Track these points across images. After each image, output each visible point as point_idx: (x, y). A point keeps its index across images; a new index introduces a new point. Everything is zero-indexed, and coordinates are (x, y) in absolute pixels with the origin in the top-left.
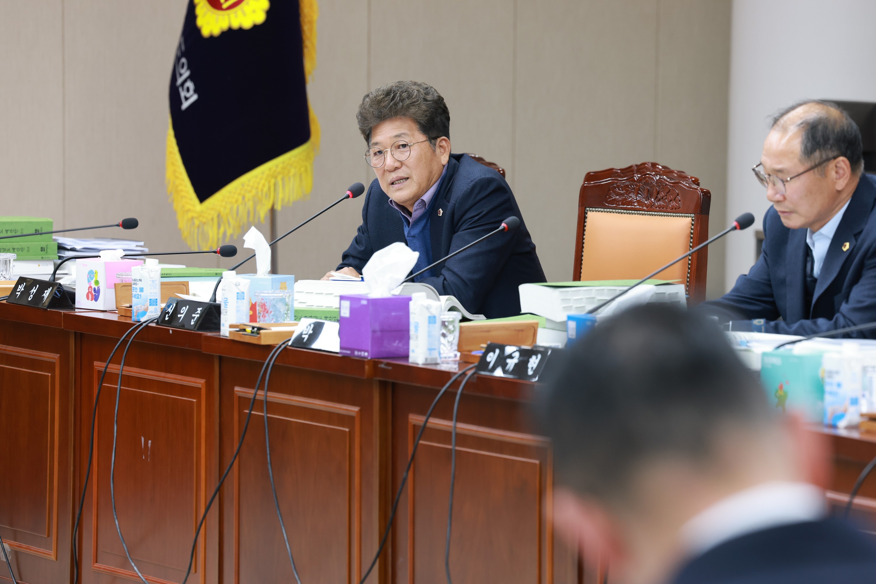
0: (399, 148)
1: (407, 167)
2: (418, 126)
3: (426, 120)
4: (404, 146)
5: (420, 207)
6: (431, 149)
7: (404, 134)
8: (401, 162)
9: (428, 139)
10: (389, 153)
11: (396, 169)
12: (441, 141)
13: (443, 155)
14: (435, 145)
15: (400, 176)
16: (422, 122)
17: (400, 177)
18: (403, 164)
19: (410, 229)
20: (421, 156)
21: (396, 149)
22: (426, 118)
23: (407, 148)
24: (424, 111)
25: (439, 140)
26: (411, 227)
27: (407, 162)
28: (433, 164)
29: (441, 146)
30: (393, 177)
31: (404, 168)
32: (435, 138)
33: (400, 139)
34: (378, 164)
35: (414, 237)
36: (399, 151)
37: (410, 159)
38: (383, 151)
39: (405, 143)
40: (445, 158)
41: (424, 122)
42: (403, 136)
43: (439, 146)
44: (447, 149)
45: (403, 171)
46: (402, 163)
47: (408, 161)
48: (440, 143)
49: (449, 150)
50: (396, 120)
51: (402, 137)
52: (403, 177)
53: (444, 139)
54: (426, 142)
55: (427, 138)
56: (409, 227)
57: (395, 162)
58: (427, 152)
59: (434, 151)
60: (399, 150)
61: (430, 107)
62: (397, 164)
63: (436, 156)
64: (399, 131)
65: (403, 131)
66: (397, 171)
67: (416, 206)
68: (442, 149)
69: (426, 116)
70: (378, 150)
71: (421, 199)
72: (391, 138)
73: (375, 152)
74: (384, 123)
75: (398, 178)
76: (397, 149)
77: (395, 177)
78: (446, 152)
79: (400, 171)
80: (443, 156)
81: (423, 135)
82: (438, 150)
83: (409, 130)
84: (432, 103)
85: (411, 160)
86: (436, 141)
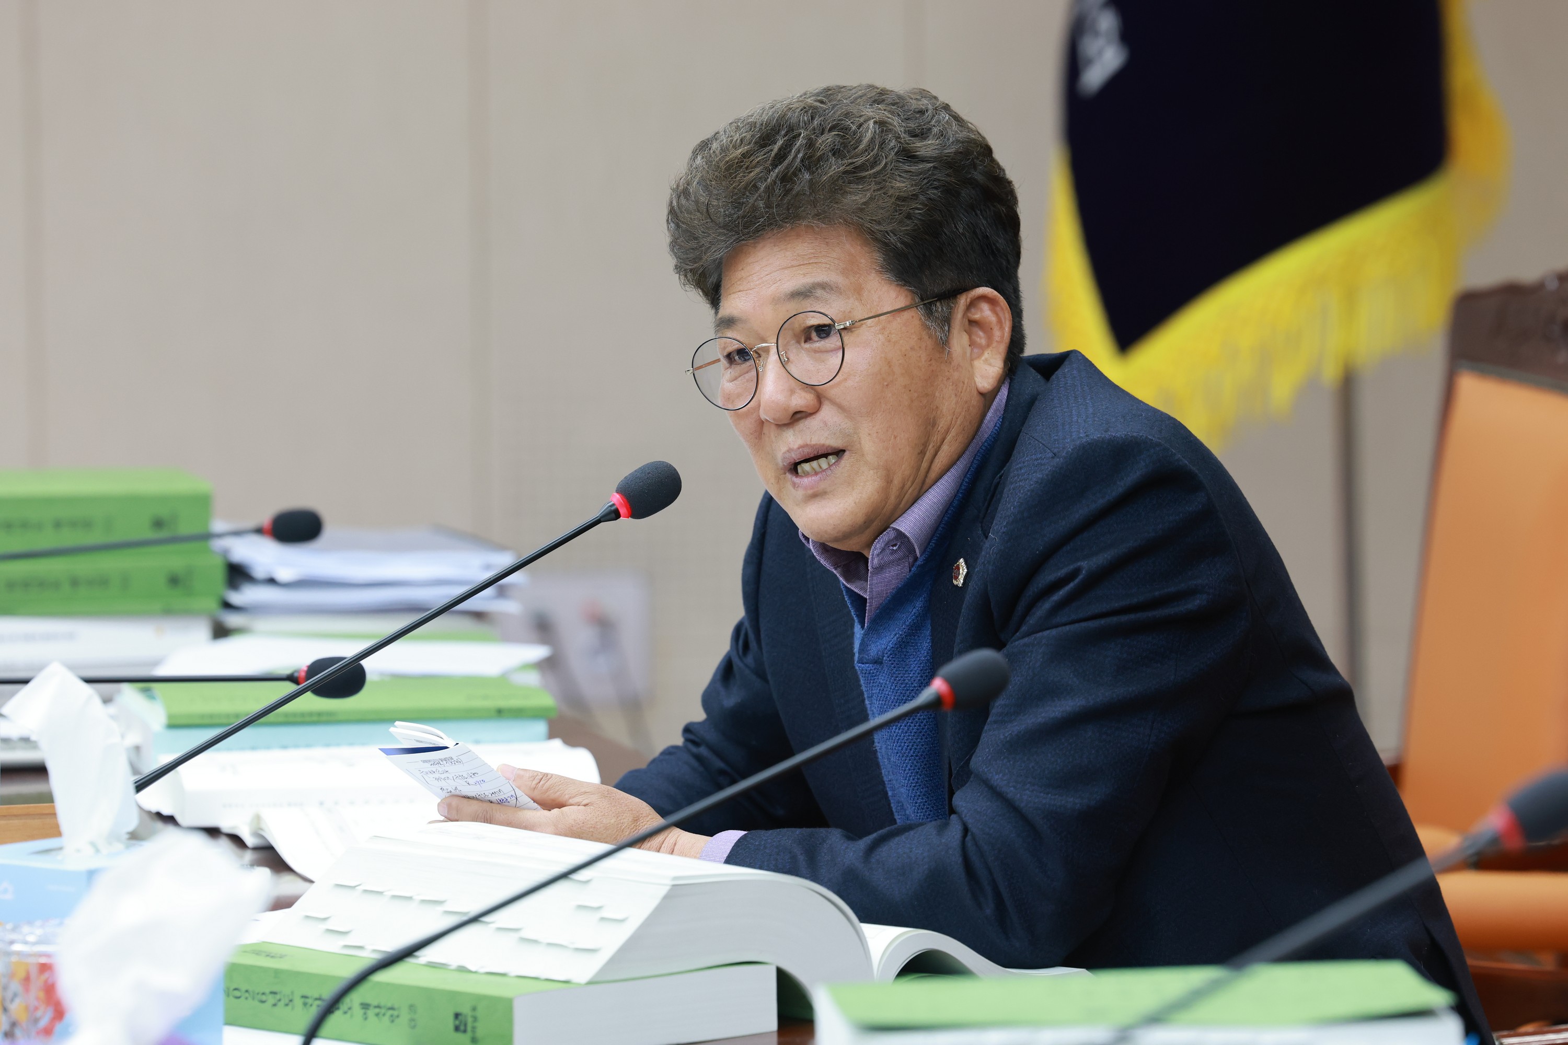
0: (808, 339)
1: (840, 407)
2: (878, 257)
3: (907, 234)
4: (823, 331)
5: (896, 556)
6: (930, 336)
7: (823, 286)
8: (815, 390)
9: (917, 300)
10: (773, 357)
11: (797, 416)
12: (972, 304)
13: (982, 354)
14: (947, 321)
15: (813, 443)
16: (893, 239)
17: (812, 446)
18: (822, 400)
19: (865, 635)
20: (889, 363)
21: (798, 342)
22: (909, 226)
23: (833, 341)
24: (898, 198)
25: (963, 300)
26: (869, 628)
27: (833, 392)
28: (937, 394)
29: (972, 322)
30: (791, 446)
31: (827, 413)
32: (951, 295)
33: (808, 305)
34: (739, 396)
35: (878, 662)
36: (807, 350)
37: (845, 380)
38: (751, 349)
39: (826, 321)
40: (990, 365)
41: (903, 243)
42: (819, 292)
43: (967, 323)
44: (997, 333)
45: (825, 424)
46: (820, 397)
47: (839, 384)
48: (973, 310)
49: (1002, 337)
50: (798, 236)
51: (817, 298)
52: (823, 445)
53: (983, 298)
54: (907, 315)
55: (913, 299)
56: (863, 627)
57: (792, 392)
58: (912, 349)
59: (943, 344)
60: (807, 346)
61: (925, 181)
62: (801, 400)
63: (949, 361)
64: (804, 275)
65: (820, 276)
66: (803, 425)
67: (878, 555)
68: (981, 333)
69: (909, 217)
70: (737, 346)
71: (894, 529)
72: (776, 301)
73: (725, 354)
74: (755, 247)
75: (806, 450)
76: (803, 344)
77: (796, 447)
78: (995, 344)
79: (813, 423)
80: (983, 358)
81: (898, 289)
82: (959, 341)
83: (845, 272)
84: (935, 167)
85: (850, 383)
86: (951, 308)
